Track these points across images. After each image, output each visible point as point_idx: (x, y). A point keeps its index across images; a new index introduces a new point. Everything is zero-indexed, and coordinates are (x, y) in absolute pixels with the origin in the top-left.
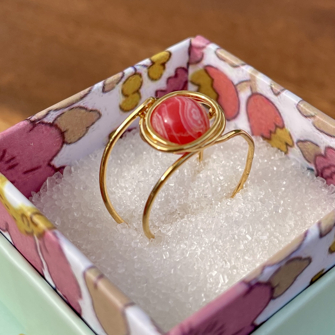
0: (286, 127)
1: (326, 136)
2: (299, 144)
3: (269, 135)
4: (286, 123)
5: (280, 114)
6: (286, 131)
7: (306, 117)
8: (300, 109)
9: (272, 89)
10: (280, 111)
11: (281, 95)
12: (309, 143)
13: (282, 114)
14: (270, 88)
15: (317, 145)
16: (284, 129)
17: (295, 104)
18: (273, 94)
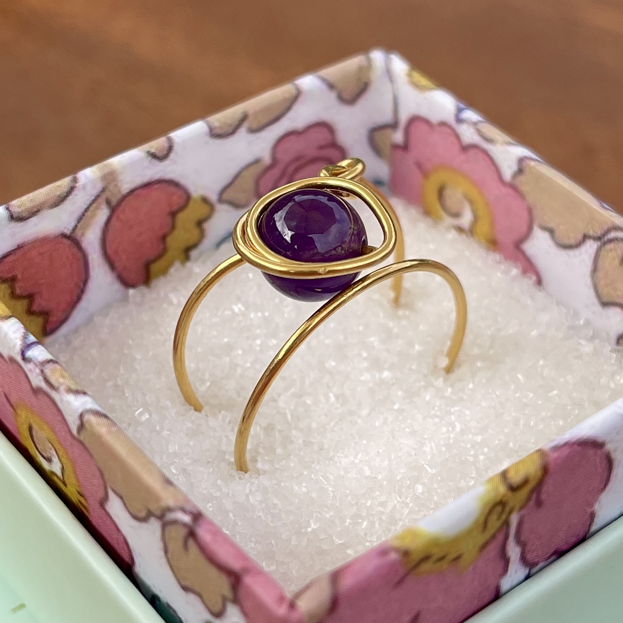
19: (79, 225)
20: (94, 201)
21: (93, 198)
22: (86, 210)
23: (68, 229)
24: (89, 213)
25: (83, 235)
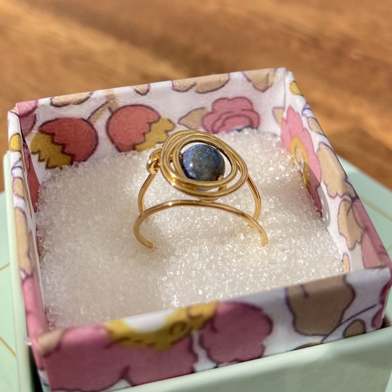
0: (163, 117)
1: (211, 93)
2: (182, 121)
3: (143, 138)
4: (161, 114)
5: (152, 109)
6: (163, 120)
7: (187, 91)
8: (178, 88)
9: (138, 92)
10: (153, 106)
11: (151, 91)
12: (193, 112)
13: (155, 108)
14: (135, 92)
15: (202, 108)
16: (161, 120)
17: (170, 88)
18: (140, 96)
19: (92, 117)
20: (101, 107)
21: (101, 105)
22: (97, 110)
23: (86, 117)
24: (98, 112)
25: (94, 122)
